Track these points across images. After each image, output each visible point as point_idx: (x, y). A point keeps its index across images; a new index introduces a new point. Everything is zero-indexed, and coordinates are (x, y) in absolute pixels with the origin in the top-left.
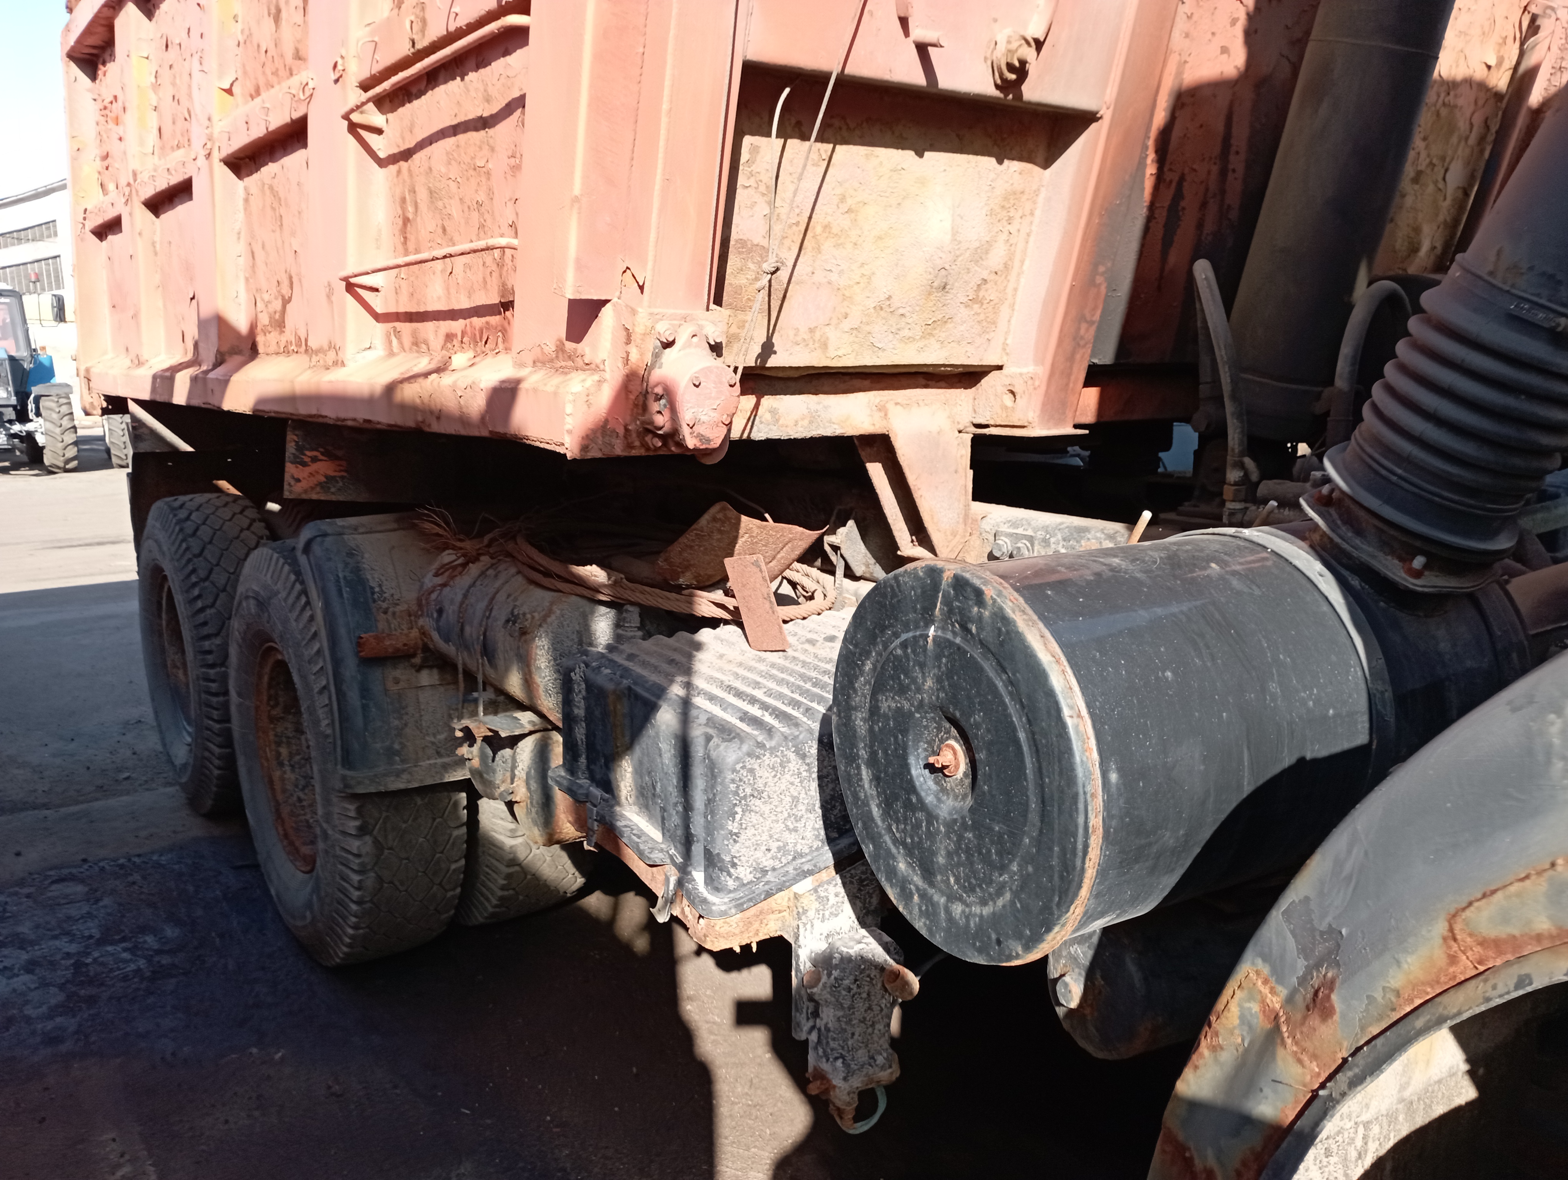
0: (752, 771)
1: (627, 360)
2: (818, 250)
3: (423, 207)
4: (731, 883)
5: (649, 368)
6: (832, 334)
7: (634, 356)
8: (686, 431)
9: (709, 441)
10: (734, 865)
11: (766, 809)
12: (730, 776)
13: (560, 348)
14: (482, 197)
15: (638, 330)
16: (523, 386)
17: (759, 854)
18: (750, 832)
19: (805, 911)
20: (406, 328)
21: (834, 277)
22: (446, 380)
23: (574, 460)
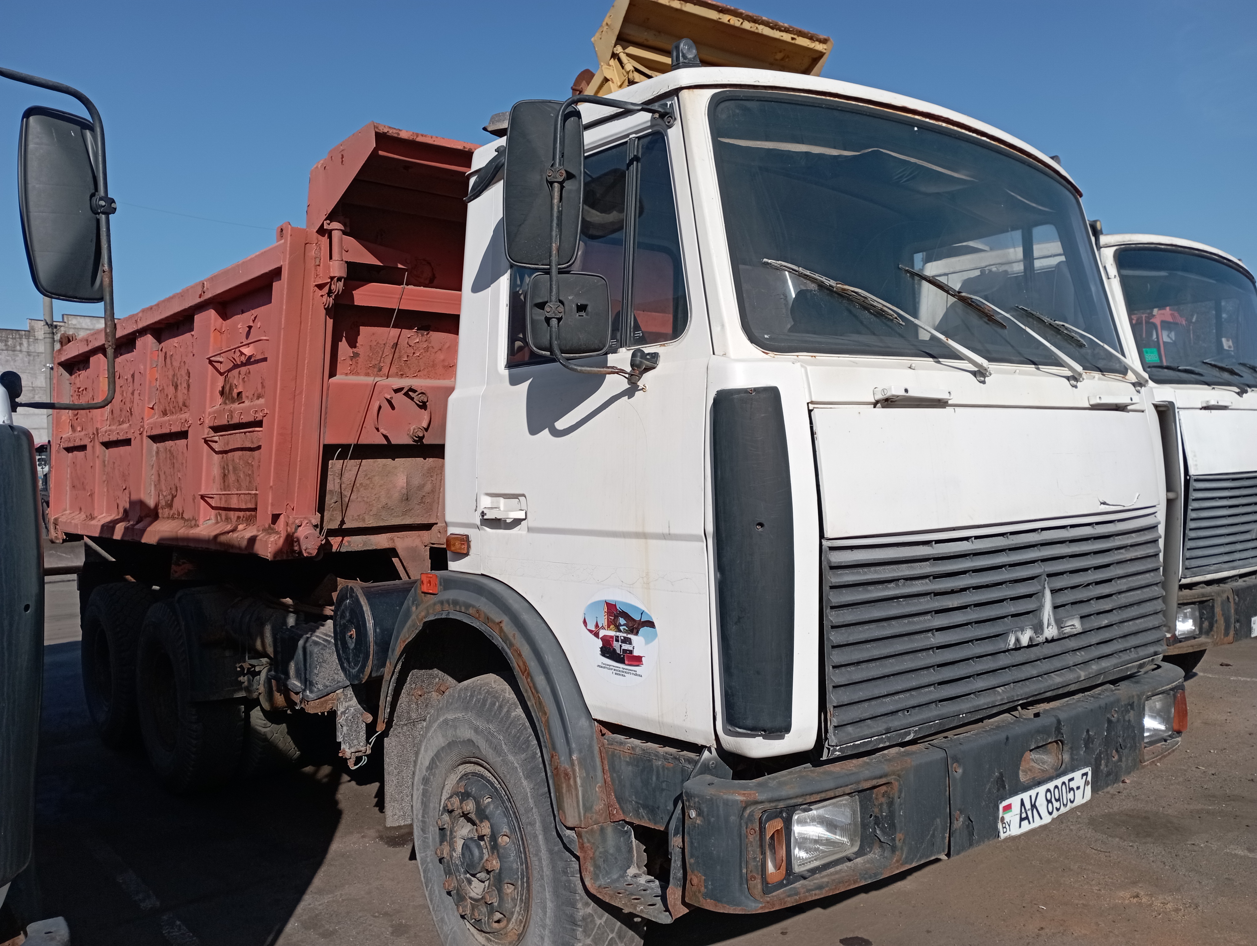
0: (322, 654)
1: (287, 531)
2: (358, 491)
3: (231, 472)
4: (316, 690)
5: (294, 533)
6: (367, 517)
7: (289, 529)
8: (304, 551)
9: (311, 554)
10: (317, 684)
11: (327, 666)
12: (315, 655)
13: (270, 526)
14: (250, 472)
15: (290, 522)
16: (258, 538)
17: (325, 681)
18: (322, 674)
19: (340, 699)
20: (223, 513)
21: (365, 499)
22: (235, 535)
23: (271, 561)
